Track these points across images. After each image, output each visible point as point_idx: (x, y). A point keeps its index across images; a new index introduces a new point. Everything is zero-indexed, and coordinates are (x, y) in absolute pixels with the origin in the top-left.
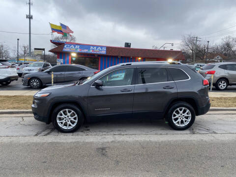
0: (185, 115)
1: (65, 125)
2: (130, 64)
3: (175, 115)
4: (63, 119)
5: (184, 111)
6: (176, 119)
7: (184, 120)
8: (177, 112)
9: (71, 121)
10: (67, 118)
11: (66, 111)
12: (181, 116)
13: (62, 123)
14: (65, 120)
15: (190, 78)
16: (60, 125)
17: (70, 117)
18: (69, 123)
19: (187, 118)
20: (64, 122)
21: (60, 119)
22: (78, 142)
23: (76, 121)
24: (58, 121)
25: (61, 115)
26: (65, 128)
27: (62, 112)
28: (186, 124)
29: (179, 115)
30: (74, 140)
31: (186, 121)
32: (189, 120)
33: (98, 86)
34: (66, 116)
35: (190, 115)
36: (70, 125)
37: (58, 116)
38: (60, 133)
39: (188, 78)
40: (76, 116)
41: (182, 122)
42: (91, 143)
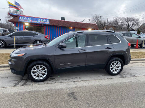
0: (118, 65)
1: (38, 76)
2: (83, 32)
3: (111, 66)
4: (36, 72)
5: (117, 63)
6: (112, 69)
7: (117, 68)
8: (113, 64)
9: (42, 74)
10: (39, 72)
11: (38, 66)
12: (115, 66)
13: (35, 75)
14: (38, 73)
15: (121, 42)
16: (34, 77)
17: (41, 71)
18: (41, 75)
19: (118, 67)
20: (37, 74)
21: (34, 72)
22: (51, 90)
23: (46, 73)
24: (32, 74)
25: (34, 69)
26: (37, 78)
27: (35, 67)
28: (118, 71)
29: (114, 66)
30: (48, 88)
31: (118, 69)
32: (120, 69)
33: (62, 47)
34: (38, 70)
35: (121, 65)
36: (41, 76)
37: (32, 70)
38: (34, 83)
39: (120, 42)
40: (46, 69)
41: (116, 70)
42: (61, 89)
